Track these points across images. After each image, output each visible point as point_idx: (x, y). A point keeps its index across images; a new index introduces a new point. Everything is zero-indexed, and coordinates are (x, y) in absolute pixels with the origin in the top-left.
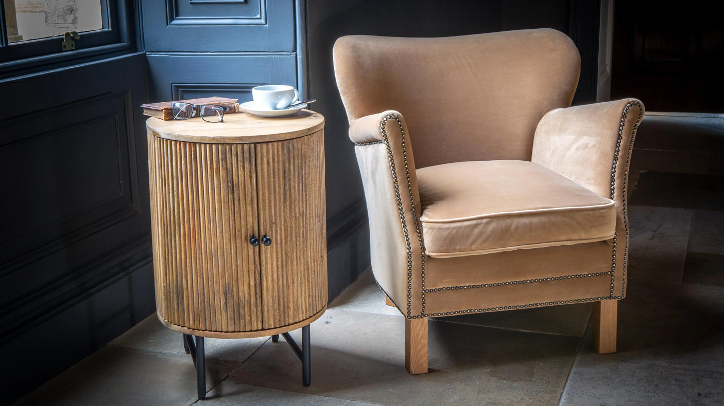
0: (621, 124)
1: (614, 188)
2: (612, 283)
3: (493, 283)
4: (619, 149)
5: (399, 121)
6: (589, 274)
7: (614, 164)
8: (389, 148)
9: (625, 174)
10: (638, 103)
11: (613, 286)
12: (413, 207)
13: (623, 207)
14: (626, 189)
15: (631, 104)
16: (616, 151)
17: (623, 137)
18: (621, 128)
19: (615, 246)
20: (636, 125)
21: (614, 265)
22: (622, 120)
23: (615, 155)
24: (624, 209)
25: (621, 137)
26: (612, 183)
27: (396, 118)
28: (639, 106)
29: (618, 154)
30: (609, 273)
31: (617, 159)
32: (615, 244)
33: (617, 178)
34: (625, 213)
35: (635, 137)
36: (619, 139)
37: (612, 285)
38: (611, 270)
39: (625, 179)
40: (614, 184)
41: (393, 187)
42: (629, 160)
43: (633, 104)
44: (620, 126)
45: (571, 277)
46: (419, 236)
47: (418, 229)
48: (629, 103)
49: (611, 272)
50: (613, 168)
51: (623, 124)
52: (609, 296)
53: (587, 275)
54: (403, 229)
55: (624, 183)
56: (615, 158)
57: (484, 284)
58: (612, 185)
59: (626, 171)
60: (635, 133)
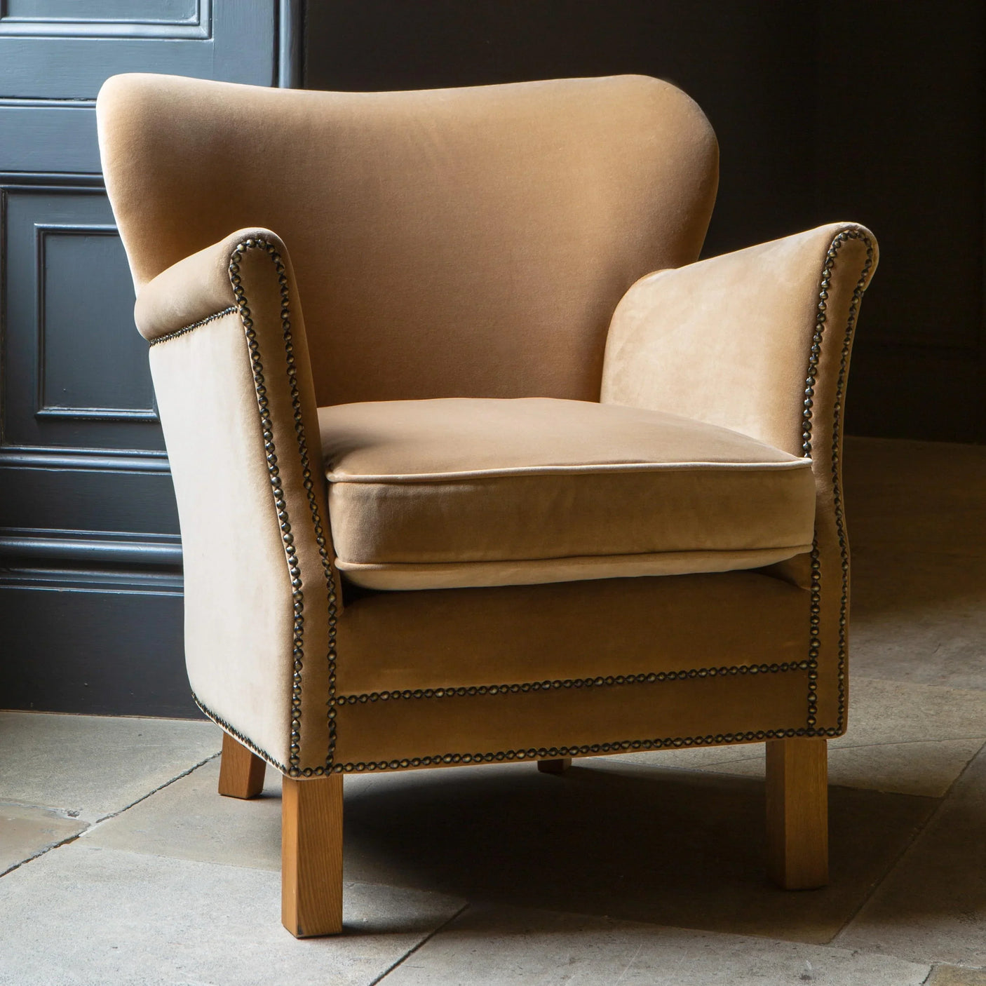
0: (824, 283)
1: (809, 446)
2: (811, 693)
3: (510, 683)
4: (818, 348)
5: (274, 255)
6: (753, 667)
7: (806, 385)
8: (248, 322)
9: (836, 413)
10: (861, 231)
11: (813, 702)
12: (308, 480)
13: (832, 496)
14: (839, 450)
15: (846, 235)
16: (811, 352)
17: (827, 316)
18: (822, 294)
19: (815, 594)
20: (859, 288)
21: (816, 644)
22: (825, 273)
23: (810, 362)
24: (836, 500)
25: (824, 316)
26: (805, 434)
27: (268, 247)
28: (866, 240)
29: (817, 359)
30: (804, 666)
31: (816, 374)
32: (816, 589)
33: (816, 419)
34: (838, 509)
35: (856, 317)
36: (817, 322)
37: (812, 698)
38: (807, 658)
39: (836, 425)
40: (809, 437)
41: (256, 425)
42: (846, 375)
43: (850, 235)
44: (821, 289)
45: (708, 672)
46: (322, 554)
47: (320, 536)
48: (842, 231)
49: (809, 663)
50: (805, 396)
51: (828, 283)
52: (806, 727)
53: (748, 669)
54: (282, 533)
55: (835, 436)
56: (810, 371)
57: (488, 685)
58: (804, 440)
59: (838, 404)
60: (858, 308)
